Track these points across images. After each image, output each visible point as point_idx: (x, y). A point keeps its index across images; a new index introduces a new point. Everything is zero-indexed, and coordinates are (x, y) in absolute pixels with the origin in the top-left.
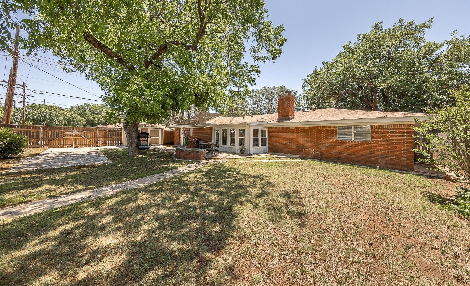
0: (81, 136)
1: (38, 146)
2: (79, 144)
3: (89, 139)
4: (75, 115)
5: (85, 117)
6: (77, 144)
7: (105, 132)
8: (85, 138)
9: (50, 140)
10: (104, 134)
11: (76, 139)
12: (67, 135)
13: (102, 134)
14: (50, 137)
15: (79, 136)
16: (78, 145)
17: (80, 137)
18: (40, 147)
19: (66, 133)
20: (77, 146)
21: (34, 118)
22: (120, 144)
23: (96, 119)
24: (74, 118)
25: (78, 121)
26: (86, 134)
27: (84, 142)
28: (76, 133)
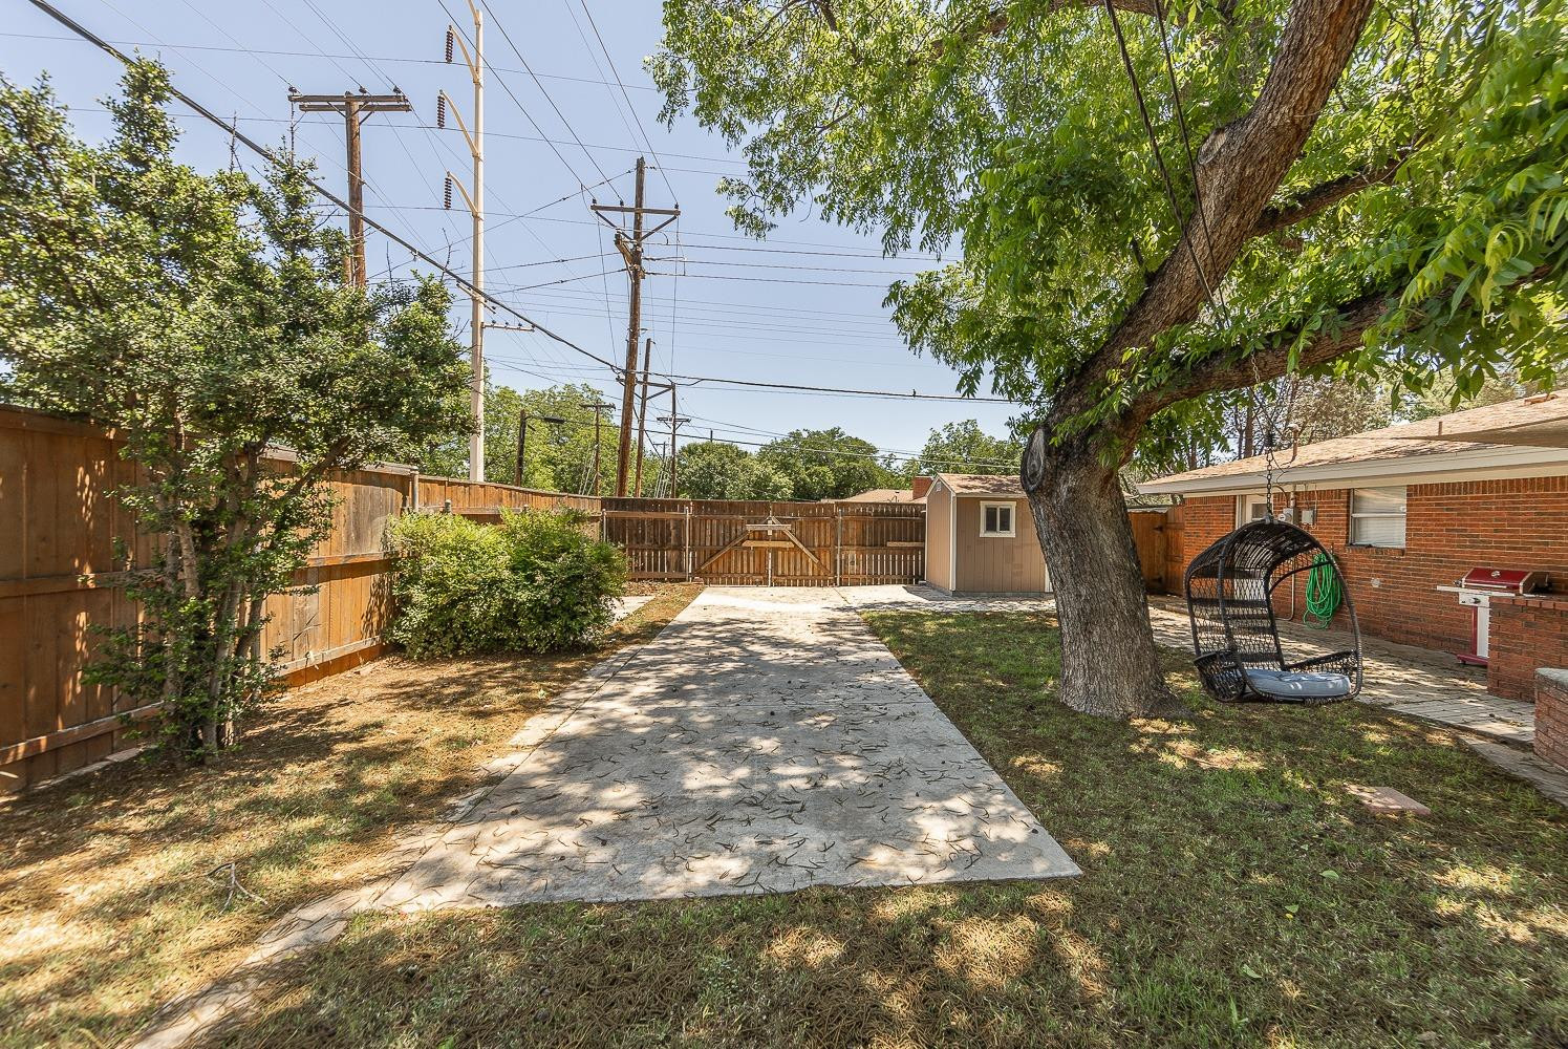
0: (790, 540)
1: (680, 576)
2: (786, 572)
3: (813, 553)
4: (770, 470)
5: (790, 475)
6: (780, 572)
7: (864, 524)
8: (801, 546)
9: (708, 553)
10: (860, 531)
11: (775, 550)
12: (751, 536)
13: (854, 529)
14: (708, 544)
15: (785, 539)
16: (783, 575)
17: (788, 545)
18: (684, 580)
19: (749, 527)
20: (781, 580)
21: (691, 483)
22: (914, 578)
23: (815, 479)
24: (767, 478)
25: (777, 489)
26: (804, 533)
27: (798, 566)
28: (778, 526)
